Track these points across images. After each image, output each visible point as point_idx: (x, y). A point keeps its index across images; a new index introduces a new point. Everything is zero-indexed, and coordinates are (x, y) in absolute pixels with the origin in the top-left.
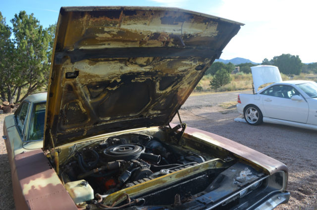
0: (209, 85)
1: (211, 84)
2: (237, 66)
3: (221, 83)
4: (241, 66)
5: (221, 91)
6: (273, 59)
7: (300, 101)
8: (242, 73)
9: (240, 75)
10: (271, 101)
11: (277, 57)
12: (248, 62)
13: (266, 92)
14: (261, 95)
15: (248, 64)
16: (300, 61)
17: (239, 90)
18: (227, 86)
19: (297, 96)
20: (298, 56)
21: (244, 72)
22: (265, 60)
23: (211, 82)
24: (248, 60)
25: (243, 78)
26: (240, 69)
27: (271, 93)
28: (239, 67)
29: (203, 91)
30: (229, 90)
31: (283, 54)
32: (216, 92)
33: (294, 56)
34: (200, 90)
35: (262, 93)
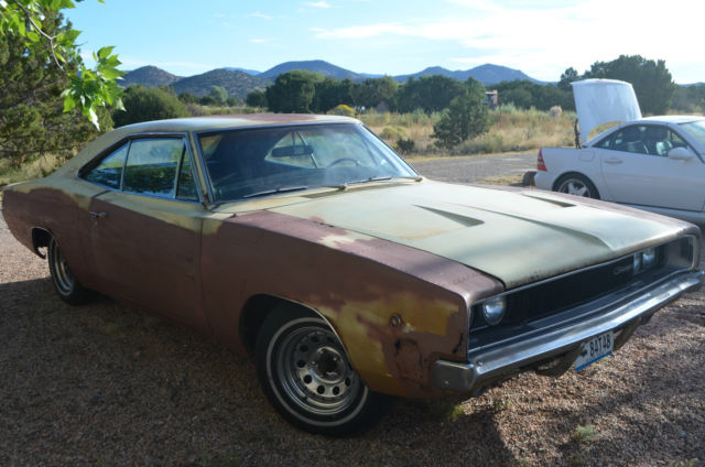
0: (432, 137)
1: (437, 135)
2: (491, 89)
3: (463, 131)
4: (502, 88)
5: (466, 152)
6: (590, 69)
7: (687, 159)
8: (511, 107)
9: (506, 112)
10: (621, 162)
11: (602, 64)
12: (522, 79)
13: (607, 144)
14: (595, 149)
15: (523, 83)
16: (669, 77)
17: (514, 150)
18: (479, 140)
19: (681, 150)
20: (662, 63)
21: (517, 105)
22: (567, 72)
23: (435, 130)
24: (519, 72)
25: (514, 121)
26: (499, 96)
27: (619, 144)
28: (495, 92)
29: (417, 152)
30: (486, 150)
31: (622, 57)
32: (452, 155)
33: (652, 62)
34: (410, 148)
35: (599, 145)
